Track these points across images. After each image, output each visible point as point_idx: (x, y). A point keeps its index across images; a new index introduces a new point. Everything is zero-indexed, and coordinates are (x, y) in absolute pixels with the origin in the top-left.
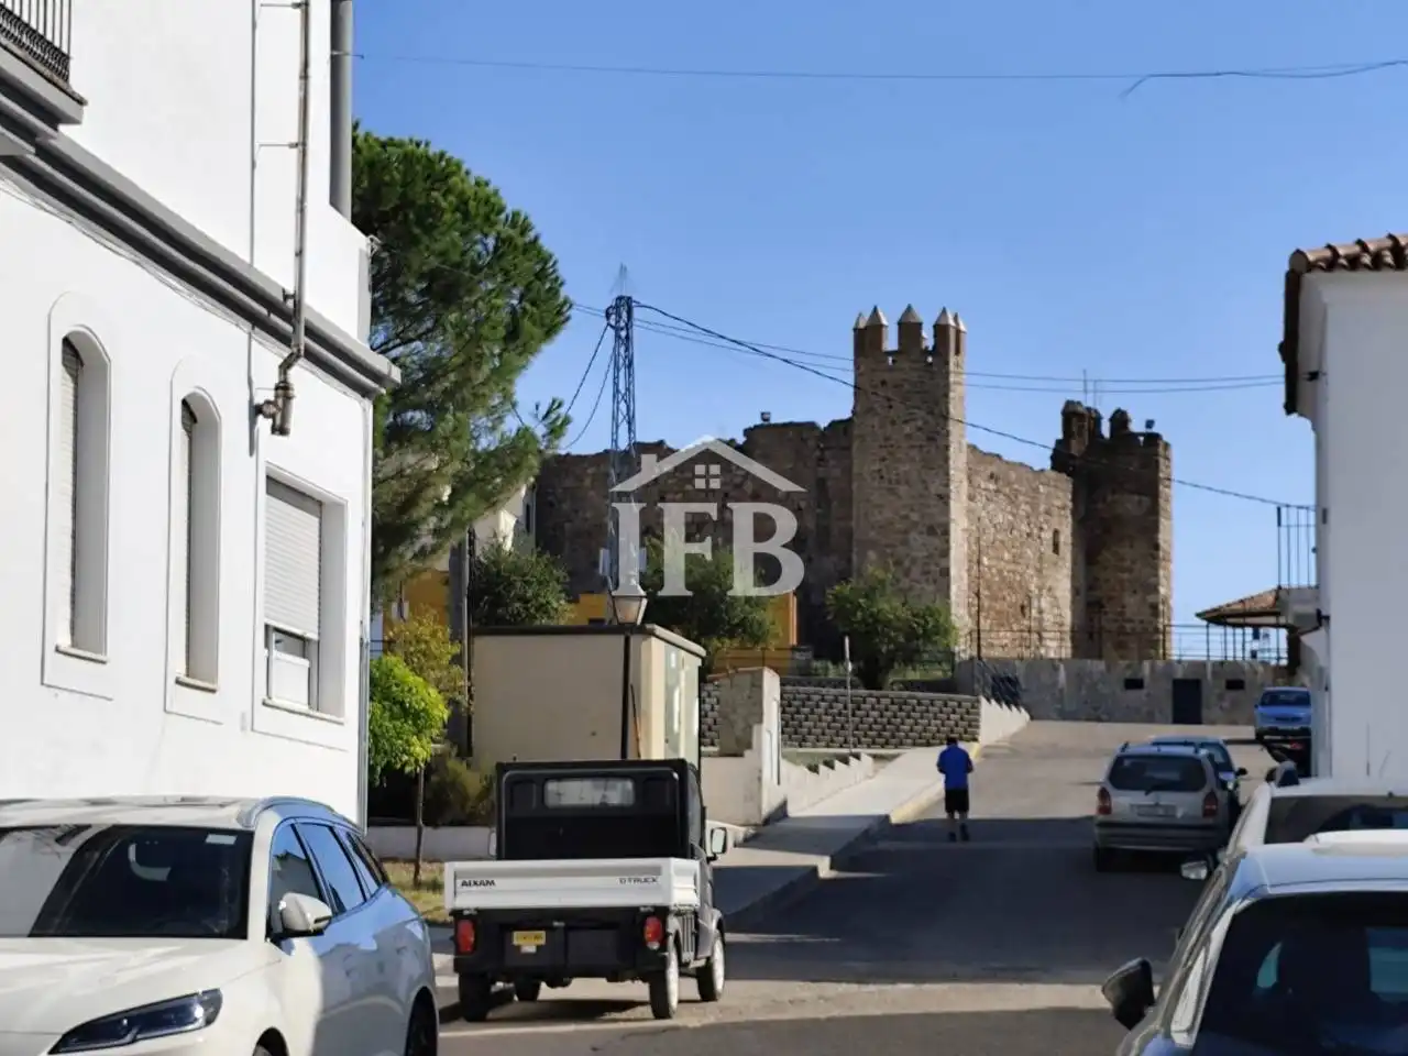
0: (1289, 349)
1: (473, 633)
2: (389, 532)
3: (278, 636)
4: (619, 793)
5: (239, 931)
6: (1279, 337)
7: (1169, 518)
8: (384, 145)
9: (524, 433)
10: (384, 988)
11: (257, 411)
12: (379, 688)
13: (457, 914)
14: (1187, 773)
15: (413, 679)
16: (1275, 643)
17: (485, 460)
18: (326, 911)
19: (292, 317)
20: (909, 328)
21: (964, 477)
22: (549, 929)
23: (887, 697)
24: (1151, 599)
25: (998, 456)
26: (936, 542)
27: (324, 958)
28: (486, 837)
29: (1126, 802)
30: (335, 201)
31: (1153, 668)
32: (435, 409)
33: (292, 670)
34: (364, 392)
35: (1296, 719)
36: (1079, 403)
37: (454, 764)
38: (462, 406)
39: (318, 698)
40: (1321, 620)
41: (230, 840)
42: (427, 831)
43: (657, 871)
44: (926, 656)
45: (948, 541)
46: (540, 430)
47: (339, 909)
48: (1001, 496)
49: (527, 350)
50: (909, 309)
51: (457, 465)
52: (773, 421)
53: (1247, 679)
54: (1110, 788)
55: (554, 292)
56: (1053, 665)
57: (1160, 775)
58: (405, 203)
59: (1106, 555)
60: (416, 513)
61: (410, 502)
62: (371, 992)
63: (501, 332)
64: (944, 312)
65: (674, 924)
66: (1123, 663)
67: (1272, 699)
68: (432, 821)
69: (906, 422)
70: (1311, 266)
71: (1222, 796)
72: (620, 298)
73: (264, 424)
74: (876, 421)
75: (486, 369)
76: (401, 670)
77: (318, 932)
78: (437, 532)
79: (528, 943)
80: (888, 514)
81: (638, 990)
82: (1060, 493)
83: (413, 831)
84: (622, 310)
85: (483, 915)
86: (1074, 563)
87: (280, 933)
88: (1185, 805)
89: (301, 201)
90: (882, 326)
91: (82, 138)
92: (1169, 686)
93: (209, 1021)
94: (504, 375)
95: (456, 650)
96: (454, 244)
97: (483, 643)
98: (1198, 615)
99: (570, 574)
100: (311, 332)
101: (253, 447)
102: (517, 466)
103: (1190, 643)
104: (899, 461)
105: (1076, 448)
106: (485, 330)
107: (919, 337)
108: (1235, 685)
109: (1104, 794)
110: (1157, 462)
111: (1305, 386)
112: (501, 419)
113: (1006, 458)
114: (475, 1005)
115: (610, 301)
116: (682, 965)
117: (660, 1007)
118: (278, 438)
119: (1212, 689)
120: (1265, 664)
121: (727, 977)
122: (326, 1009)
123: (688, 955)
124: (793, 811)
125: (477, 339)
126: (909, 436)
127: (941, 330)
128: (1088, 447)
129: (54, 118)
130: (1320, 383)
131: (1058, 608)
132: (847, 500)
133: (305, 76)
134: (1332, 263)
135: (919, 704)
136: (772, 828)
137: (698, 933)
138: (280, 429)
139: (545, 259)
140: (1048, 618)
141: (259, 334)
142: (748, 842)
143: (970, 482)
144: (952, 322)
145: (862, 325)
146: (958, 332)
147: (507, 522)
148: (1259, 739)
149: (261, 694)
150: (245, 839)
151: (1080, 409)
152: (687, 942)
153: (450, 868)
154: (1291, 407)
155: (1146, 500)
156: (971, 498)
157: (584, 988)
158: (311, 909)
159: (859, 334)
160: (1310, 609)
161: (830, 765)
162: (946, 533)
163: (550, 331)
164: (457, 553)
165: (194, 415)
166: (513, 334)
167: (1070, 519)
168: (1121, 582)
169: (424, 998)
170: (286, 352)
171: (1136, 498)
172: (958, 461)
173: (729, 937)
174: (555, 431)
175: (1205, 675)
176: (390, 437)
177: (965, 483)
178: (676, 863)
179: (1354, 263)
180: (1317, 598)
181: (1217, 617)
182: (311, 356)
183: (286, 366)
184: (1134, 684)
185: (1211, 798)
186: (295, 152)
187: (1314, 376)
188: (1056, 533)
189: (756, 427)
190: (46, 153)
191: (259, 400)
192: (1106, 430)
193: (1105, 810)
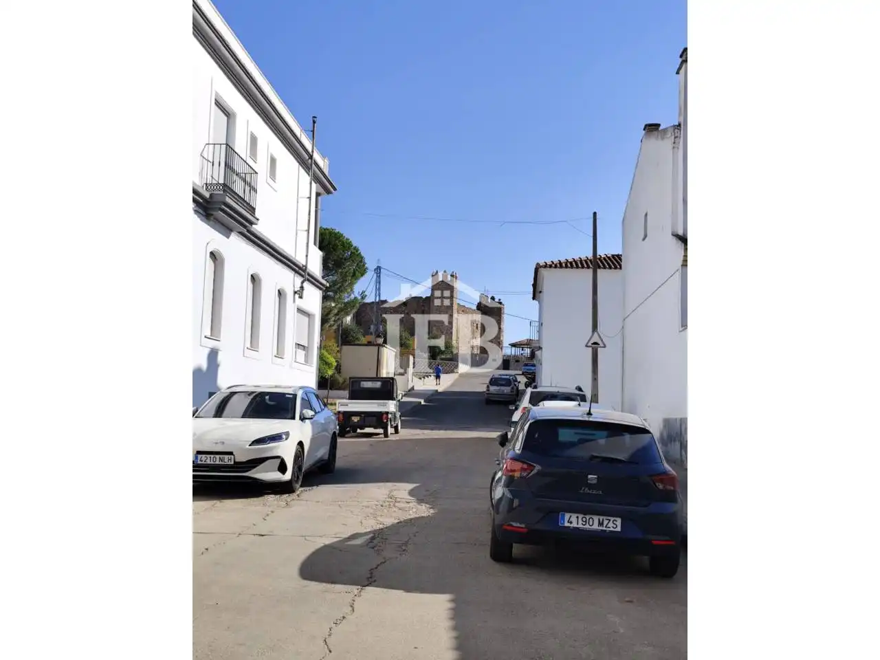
0: (535, 286)
1: (341, 345)
2: (324, 321)
3: (298, 345)
4: (378, 385)
5: (293, 418)
6: (532, 282)
8: (325, 229)
9: (355, 298)
10: (326, 430)
11: (295, 293)
12: (322, 359)
13: (339, 412)
14: (508, 382)
15: (329, 356)
16: (527, 351)
17: (346, 304)
18: (313, 413)
19: (305, 271)
22: (360, 416)
27: (312, 424)
28: (346, 393)
29: (493, 389)
30: (315, 244)
32: (335, 293)
33: (301, 353)
34: (320, 289)
35: (531, 370)
37: (337, 375)
38: (342, 291)
39: (307, 360)
40: (540, 348)
41: (291, 396)
42: (330, 391)
43: (386, 403)
46: (359, 298)
47: (316, 413)
49: (357, 279)
51: (339, 305)
53: (520, 360)
54: (489, 385)
55: (364, 265)
57: (501, 382)
58: (329, 244)
60: (330, 316)
61: (328, 314)
62: (323, 431)
63: (351, 275)
64: (453, 271)
65: (390, 416)
67: (526, 365)
68: (331, 389)
70: (541, 267)
71: (515, 388)
72: (378, 267)
73: (297, 296)
75: (347, 283)
76: (326, 354)
77: (312, 418)
78: (334, 321)
79: (355, 419)
81: (381, 431)
83: (327, 391)
84: (378, 270)
85: (345, 413)
87: (303, 419)
88: (507, 390)
89: (308, 243)
91: (259, 228)
92: (502, 361)
93: (286, 439)
94: (351, 284)
95: (338, 349)
96: (341, 253)
97: (345, 348)
98: (509, 345)
99: (364, 331)
100: (309, 275)
101: (294, 301)
102: (354, 306)
103: (507, 351)
106: (347, 274)
108: (517, 361)
109: (488, 387)
111: (537, 294)
112: (350, 295)
114: (343, 433)
115: (376, 267)
116: (391, 425)
117: (386, 435)
118: (300, 299)
119: (512, 362)
120: (524, 356)
121: (401, 428)
122: (313, 436)
123: (393, 423)
124: (415, 388)
125: (346, 276)
129: (251, 223)
130: (541, 294)
133: (309, 214)
134: (546, 266)
136: (410, 392)
137: (395, 417)
138: (301, 297)
139: (362, 258)
141: (296, 275)
142: (405, 395)
147: (349, 319)
148: (523, 374)
149: (294, 359)
150: (295, 396)
152: (393, 419)
153: (338, 401)
154: (534, 298)
157: (368, 430)
158: (309, 413)
160: (537, 345)
161: (424, 378)
163: (362, 275)
164: (339, 326)
165: (280, 293)
166: (354, 275)
169: (334, 433)
170: (302, 279)
173: (402, 418)
174: (363, 298)
175: (511, 359)
176: (325, 298)
178: (391, 402)
179: (551, 266)
180: (539, 343)
181: (513, 345)
182: (308, 280)
183: (303, 282)
185: (513, 388)
186: (306, 233)
187: (540, 292)
190: (248, 231)
191: (296, 290)
193: (488, 390)
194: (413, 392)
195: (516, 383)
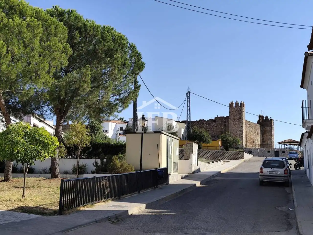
7: (273, 130)
16: (289, 146)
20: (237, 104)
21: (245, 124)
23: (229, 152)
24: (271, 141)
25: (250, 121)
26: (241, 132)
29: (266, 171)
31: (272, 150)
35: (294, 156)
36: (261, 115)
44: (239, 148)
45: (242, 132)
48: (250, 127)
50: (237, 101)
52: (219, 116)
54: (263, 167)
56: (257, 149)
57: (274, 165)
59: (265, 135)
64: (242, 101)
66: (267, 149)
67: (291, 153)
69: (237, 116)
71: (288, 170)
74: (232, 116)
80: (234, 129)
82: (258, 127)
86: (260, 136)
88: (280, 171)
90: (233, 103)
92: (274, 152)
98: (278, 143)
103: (277, 146)
104: (235, 121)
105: (261, 121)
107: (238, 105)
108: (284, 152)
109: (261, 169)
110: (272, 123)
113: (251, 122)
119: (280, 153)
120: (288, 149)
124: (201, 170)
126: (237, 118)
127: (241, 104)
128: (262, 120)
131: (258, 142)
132: (228, 127)
135: (234, 153)
140: (257, 143)
143: (246, 125)
144: (243, 103)
145: (230, 103)
146: (244, 104)
151: (261, 116)
155: (270, 128)
156: (246, 127)
159: (230, 104)
160: (310, 125)
161: (213, 162)
162: (242, 131)
167: (260, 130)
168: (267, 138)
171: (269, 127)
172: (244, 122)
175: (279, 151)
177: (245, 125)
181: (280, 143)
184: (269, 152)
185: (286, 170)
188: (258, 132)
189: (216, 117)
192: (265, 119)
193: (262, 172)
194: (199, 173)
195: (288, 165)
